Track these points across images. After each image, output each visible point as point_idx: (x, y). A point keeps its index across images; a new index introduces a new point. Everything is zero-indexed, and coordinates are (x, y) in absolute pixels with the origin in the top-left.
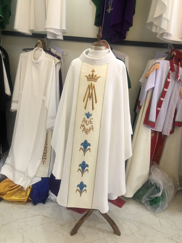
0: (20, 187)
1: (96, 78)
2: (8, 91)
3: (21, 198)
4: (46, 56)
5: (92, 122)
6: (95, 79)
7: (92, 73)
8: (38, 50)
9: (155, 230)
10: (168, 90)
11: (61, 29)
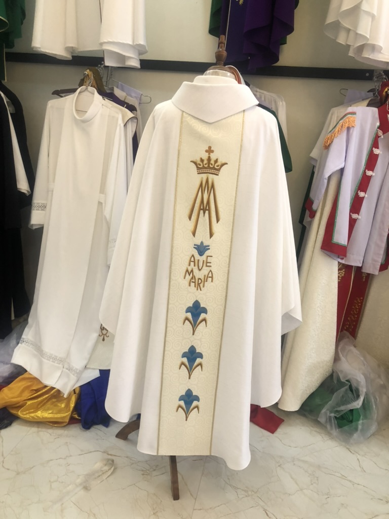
0: (54, 390)
2: (23, 185)
3: (56, 414)
4: (103, 105)
8: (86, 93)
9: (350, 481)
10: (374, 174)
11: (135, 44)
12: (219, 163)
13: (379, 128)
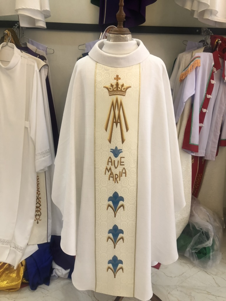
0: (6, 265)
1: (124, 89)
5: (123, 162)
6: (121, 91)
7: (115, 81)
9: (213, 295)
10: (211, 97)
13: (214, 66)
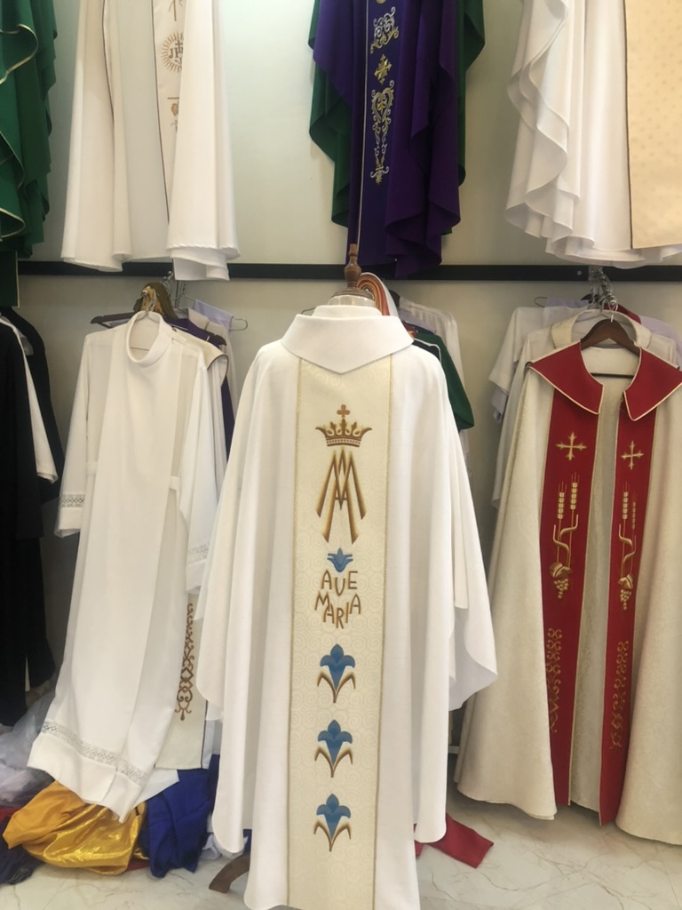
0: (101, 812)
2: (46, 468)
3: (108, 852)
4: (173, 339)
8: (146, 322)
11: (221, 248)
12: (359, 429)
